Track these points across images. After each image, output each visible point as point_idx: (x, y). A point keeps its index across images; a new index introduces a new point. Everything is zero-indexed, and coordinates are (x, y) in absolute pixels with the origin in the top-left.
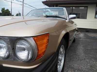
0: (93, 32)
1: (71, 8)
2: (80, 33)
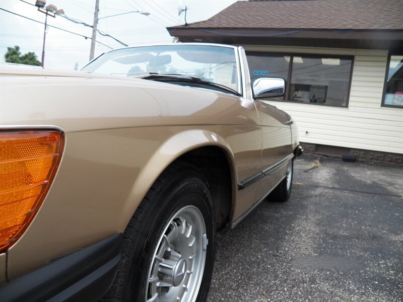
0: (371, 165)
1: (288, 59)
2: (319, 164)
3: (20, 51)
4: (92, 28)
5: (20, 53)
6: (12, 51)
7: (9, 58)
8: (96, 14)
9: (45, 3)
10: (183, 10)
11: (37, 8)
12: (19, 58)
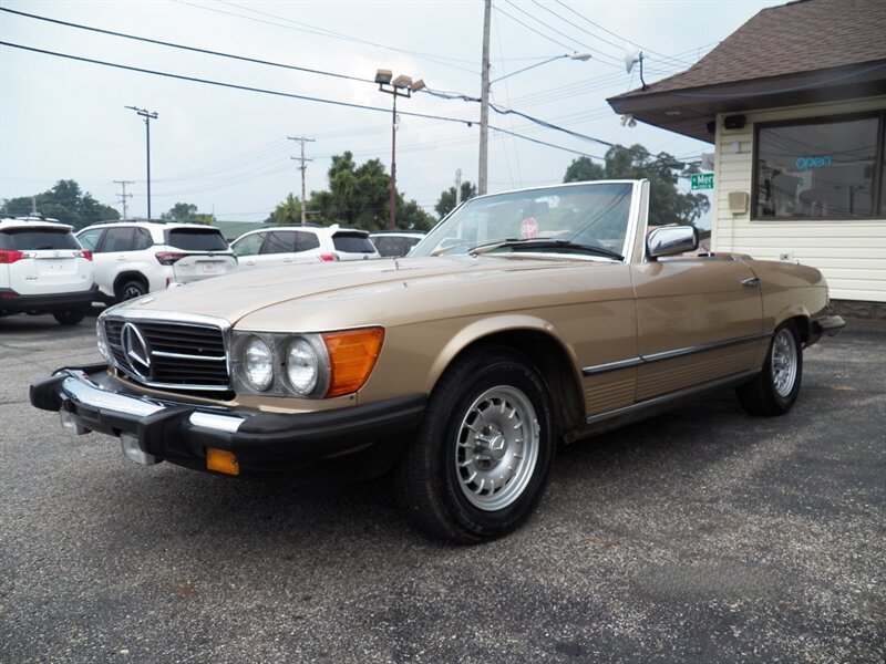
3: (353, 159)
4: (479, 104)
5: (354, 164)
6: (341, 163)
7: (337, 175)
8: (485, 75)
9: (390, 76)
10: (635, 61)
11: (378, 85)
12: (353, 174)
